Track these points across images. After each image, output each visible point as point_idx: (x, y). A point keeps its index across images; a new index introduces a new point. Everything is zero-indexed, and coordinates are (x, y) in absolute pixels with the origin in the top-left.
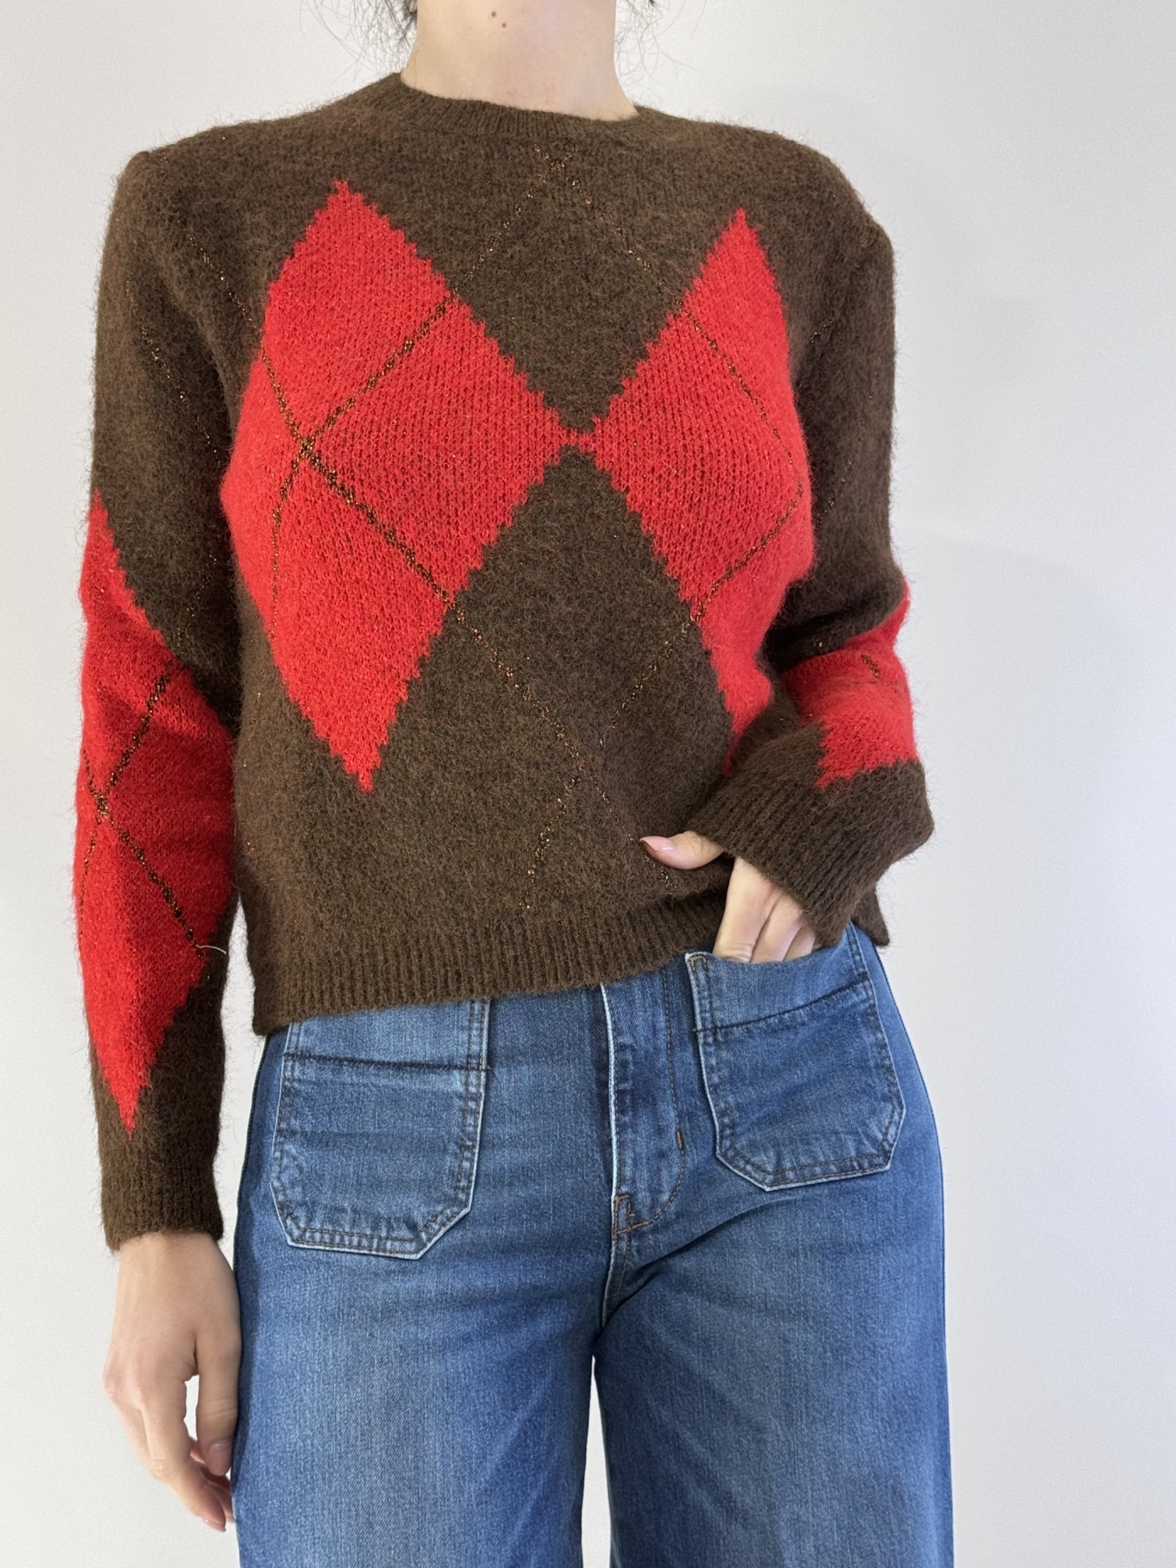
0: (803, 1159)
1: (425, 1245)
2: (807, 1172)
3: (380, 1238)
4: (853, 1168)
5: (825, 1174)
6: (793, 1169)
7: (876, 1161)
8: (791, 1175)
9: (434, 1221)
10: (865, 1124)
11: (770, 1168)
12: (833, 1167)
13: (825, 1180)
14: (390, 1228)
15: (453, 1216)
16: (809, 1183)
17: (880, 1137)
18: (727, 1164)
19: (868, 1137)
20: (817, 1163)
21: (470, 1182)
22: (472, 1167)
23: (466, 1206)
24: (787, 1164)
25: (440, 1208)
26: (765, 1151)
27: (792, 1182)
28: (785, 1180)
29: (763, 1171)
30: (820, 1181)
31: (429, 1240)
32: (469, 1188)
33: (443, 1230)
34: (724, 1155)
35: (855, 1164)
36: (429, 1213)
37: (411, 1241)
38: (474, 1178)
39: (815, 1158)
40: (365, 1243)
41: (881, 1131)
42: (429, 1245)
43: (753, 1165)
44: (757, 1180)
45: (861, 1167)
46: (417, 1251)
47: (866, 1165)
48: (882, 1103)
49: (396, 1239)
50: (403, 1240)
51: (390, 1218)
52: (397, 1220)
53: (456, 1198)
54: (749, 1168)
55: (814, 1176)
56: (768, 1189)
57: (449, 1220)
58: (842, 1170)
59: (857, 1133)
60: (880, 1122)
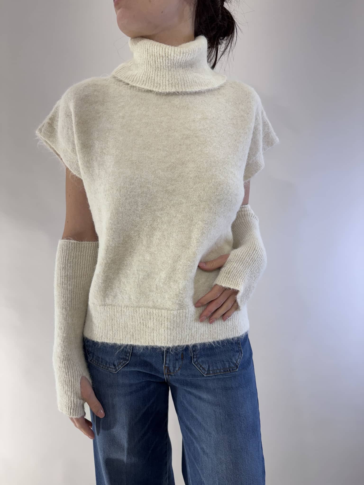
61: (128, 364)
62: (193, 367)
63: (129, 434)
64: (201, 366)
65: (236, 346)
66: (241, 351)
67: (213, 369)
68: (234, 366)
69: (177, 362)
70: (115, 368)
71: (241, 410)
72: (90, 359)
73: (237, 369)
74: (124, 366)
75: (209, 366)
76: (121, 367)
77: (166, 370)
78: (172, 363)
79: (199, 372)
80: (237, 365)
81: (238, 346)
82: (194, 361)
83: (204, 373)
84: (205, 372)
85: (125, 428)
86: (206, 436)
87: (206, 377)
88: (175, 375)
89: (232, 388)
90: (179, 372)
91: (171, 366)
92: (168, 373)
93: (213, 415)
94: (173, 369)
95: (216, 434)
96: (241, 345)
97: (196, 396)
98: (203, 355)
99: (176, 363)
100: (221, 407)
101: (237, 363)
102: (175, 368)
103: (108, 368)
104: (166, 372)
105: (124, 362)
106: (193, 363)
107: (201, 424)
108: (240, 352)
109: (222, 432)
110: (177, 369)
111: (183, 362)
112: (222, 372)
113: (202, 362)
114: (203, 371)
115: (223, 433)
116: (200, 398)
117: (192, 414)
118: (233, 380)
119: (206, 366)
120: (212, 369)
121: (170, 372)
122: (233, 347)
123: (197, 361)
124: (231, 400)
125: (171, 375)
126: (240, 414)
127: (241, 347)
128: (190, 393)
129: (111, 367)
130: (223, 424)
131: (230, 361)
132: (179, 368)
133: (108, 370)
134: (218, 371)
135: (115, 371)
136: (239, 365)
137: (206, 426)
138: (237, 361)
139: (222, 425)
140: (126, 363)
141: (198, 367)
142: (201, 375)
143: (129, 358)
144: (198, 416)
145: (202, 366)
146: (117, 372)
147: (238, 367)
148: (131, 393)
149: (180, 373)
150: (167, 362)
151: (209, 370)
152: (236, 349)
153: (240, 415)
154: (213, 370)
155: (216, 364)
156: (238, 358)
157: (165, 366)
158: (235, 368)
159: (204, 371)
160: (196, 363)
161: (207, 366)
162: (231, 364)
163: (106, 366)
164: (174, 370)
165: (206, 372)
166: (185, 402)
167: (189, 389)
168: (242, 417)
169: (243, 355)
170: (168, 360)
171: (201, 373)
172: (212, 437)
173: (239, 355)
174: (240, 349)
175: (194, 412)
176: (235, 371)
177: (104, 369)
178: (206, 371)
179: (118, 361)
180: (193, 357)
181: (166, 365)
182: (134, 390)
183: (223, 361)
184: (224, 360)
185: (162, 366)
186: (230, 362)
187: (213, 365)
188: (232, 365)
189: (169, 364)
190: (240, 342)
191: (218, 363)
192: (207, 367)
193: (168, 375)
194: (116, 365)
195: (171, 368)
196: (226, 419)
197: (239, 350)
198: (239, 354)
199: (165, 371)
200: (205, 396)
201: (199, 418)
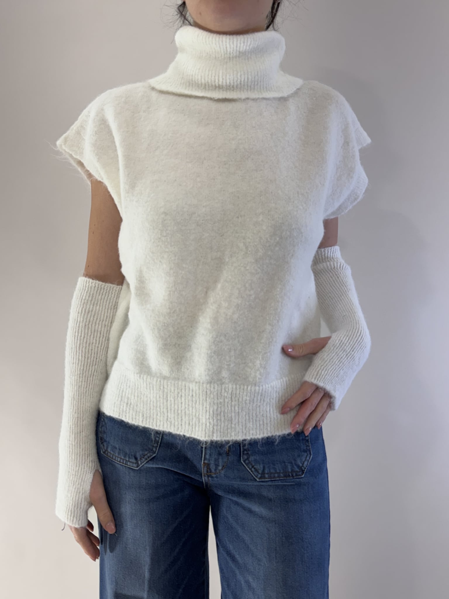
0: (272, 471)
1: (140, 465)
2: (272, 475)
3: (126, 460)
4: (289, 476)
5: (279, 477)
6: (268, 474)
7: (298, 474)
8: (267, 476)
9: (144, 458)
10: (295, 460)
11: (260, 472)
12: (282, 475)
13: (278, 479)
14: (129, 458)
15: (150, 457)
16: (272, 479)
17: (301, 465)
18: (245, 465)
19: (296, 465)
20: (276, 472)
21: (158, 445)
22: (159, 440)
23: (155, 453)
24: (266, 472)
25: (146, 453)
26: (260, 464)
27: (266, 478)
28: (265, 478)
29: (258, 472)
30: (276, 479)
31: (141, 464)
32: (157, 447)
33: (146, 461)
34: (244, 462)
35: (290, 474)
36: (142, 454)
37: (136, 463)
38: (159, 444)
39: (276, 471)
40: (122, 461)
41: (301, 463)
42: (141, 466)
43: (255, 468)
44: (255, 475)
45: (293, 476)
46: (137, 467)
47: (294, 475)
48: (303, 453)
49: (130, 462)
50: (133, 463)
51: (129, 454)
52: (132, 455)
53: (152, 450)
54: (253, 469)
55: (274, 477)
56: (258, 480)
57: (148, 457)
58: (285, 476)
59: (292, 463)
60: (301, 460)
61: (155, 457)
62: (242, 466)
63: (152, 559)
64: (253, 467)
65: (303, 444)
66: (310, 451)
67: (270, 471)
68: (298, 470)
69: (220, 457)
70: (137, 463)
71: (305, 533)
72: (104, 450)
73: (303, 475)
74: (149, 459)
75: (264, 467)
76: (145, 461)
77: (205, 468)
78: (213, 459)
79: (250, 474)
80: (303, 469)
81: (306, 444)
82: (244, 459)
83: (256, 477)
84: (258, 476)
85: (147, 549)
86: (255, 564)
87: (259, 481)
88: (217, 477)
89: (295, 500)
90: (223, 472)
91: (212, 462)
92: (208, 474)
93: (266, 535)
94: (214, 467)
95: (268, 562)
96: (310, 442)
97: (244, 508)
98: (257, 452)
99: (219, 459)
100: (277, 525)
101: (304, 467)
102: (217, 465)
103: (127, 463)
104: (205, 472)
105: (149, 454)
106: (242, 461)
107: (248, 547)
108: (308, 453)
109: (276, 559)
110: (220, 468)
111: (228, 458)
112: (282, 477)
113: (255, 460)
114: (255, 474)
115: (277, 561)
116: (250, 511)
117: (237, 533)
118: (296, 489)
119: (260, 467)
120: (268, 471)
121: (211, 472)
122: (299, 445)
123: (248, 459)
124: (292, 516)
125: (212, 477)
126: (303, 538)
127: (309, 446)
128: (237, 503)
129: (131, 460)
130: (278, 549)
131: (293, 462)
132: (223, 466)
133: (127, 465)
134: (276, 475)
135: (136, 466)
136: (306, 470)
137: (256, 550)
138: (303, 464)
139: (276, 550)
140: (152, 455)
141: (248, 467)
142: (252, 478)
143: (156, 449)
144: (245, 536)
145: (255, 467)
146: (139, 468)
147: (305, 472)
148: (158, 498)
149: (224, 475)
150: (207, 457)
151: (263, 473)
152: (303, 447)
153: (302, 540)
154: (270, 473)
155: (274, 465)
156: (305, 460)
157: (204, 463)
158: (300, 473)
159: (257, 473)
160: (247, 462)
161: (262, 466)
162: (295, 467)
163: (124, 459)
164: (215, 470)
165: (260, 476)
166: (229, 517)
167: (235, 499)
168: (306, 542)
169: (312, 456)
170: (208, 454)
171: (253, 476)
172: (261, 565)
173: (307, 456)
174: (308, 448)
175: (240, 531)
176: (300, 477)
177: (122, 464)
178: (259, 473)
179: (141, 453)
180: (243, 454)
181: (206, 462)
182: (161, 494)
183: (284, 462)
184: (286, 461)
185: (200, 462)
186: (294, 464)
187: (270, 466)
188: (297, 469)
189: (209, 460)
190: (308, 439)
191: (277, 464)
192: (262, 469)
193: (208, 477)
194: (139, 459)
195: (213, 467)
196: (282, 542)
197: (306, 449)
198: (306, 454)
199: (204, 470)
200: (256, 508)
201: (247, 538)
